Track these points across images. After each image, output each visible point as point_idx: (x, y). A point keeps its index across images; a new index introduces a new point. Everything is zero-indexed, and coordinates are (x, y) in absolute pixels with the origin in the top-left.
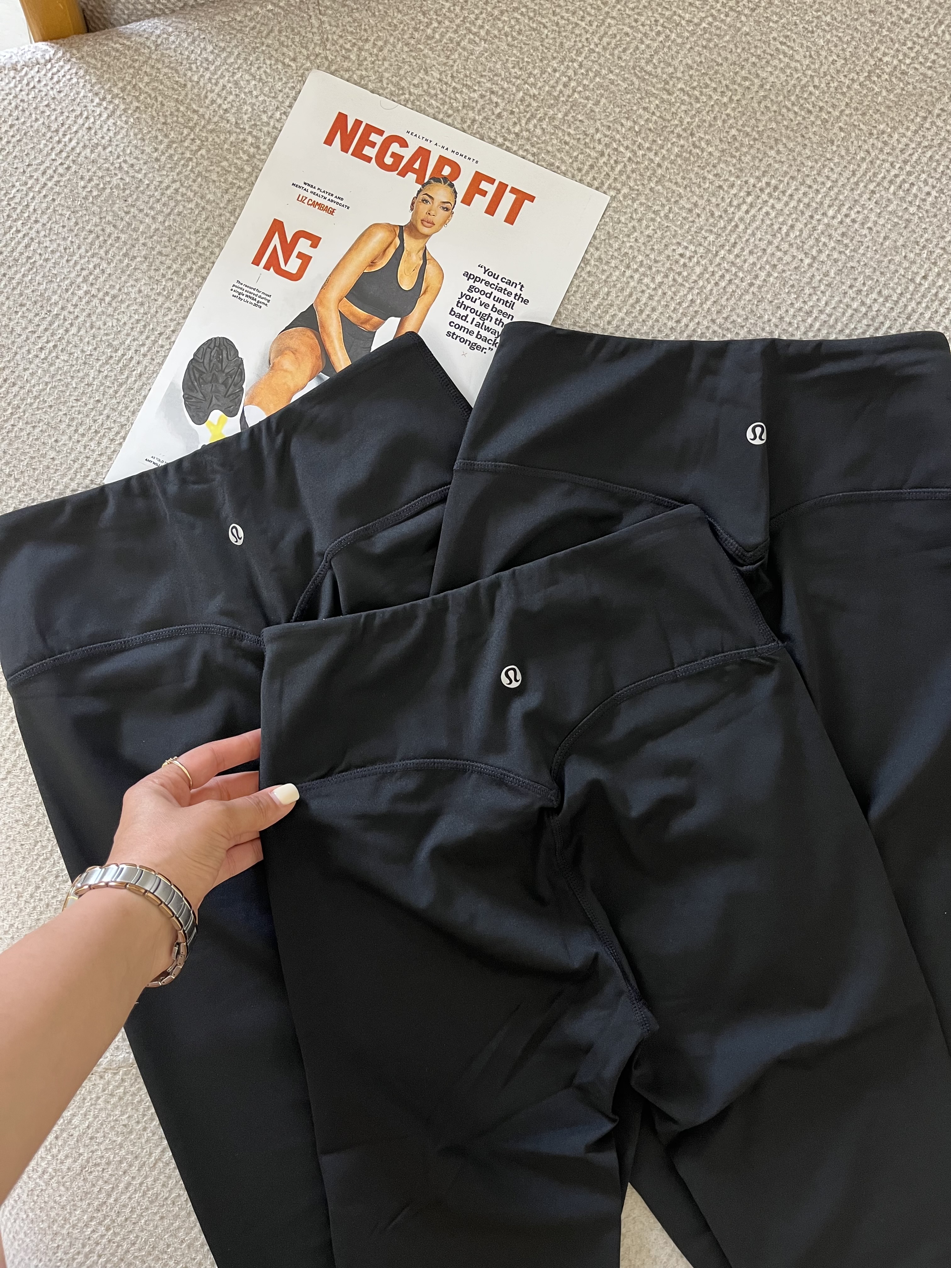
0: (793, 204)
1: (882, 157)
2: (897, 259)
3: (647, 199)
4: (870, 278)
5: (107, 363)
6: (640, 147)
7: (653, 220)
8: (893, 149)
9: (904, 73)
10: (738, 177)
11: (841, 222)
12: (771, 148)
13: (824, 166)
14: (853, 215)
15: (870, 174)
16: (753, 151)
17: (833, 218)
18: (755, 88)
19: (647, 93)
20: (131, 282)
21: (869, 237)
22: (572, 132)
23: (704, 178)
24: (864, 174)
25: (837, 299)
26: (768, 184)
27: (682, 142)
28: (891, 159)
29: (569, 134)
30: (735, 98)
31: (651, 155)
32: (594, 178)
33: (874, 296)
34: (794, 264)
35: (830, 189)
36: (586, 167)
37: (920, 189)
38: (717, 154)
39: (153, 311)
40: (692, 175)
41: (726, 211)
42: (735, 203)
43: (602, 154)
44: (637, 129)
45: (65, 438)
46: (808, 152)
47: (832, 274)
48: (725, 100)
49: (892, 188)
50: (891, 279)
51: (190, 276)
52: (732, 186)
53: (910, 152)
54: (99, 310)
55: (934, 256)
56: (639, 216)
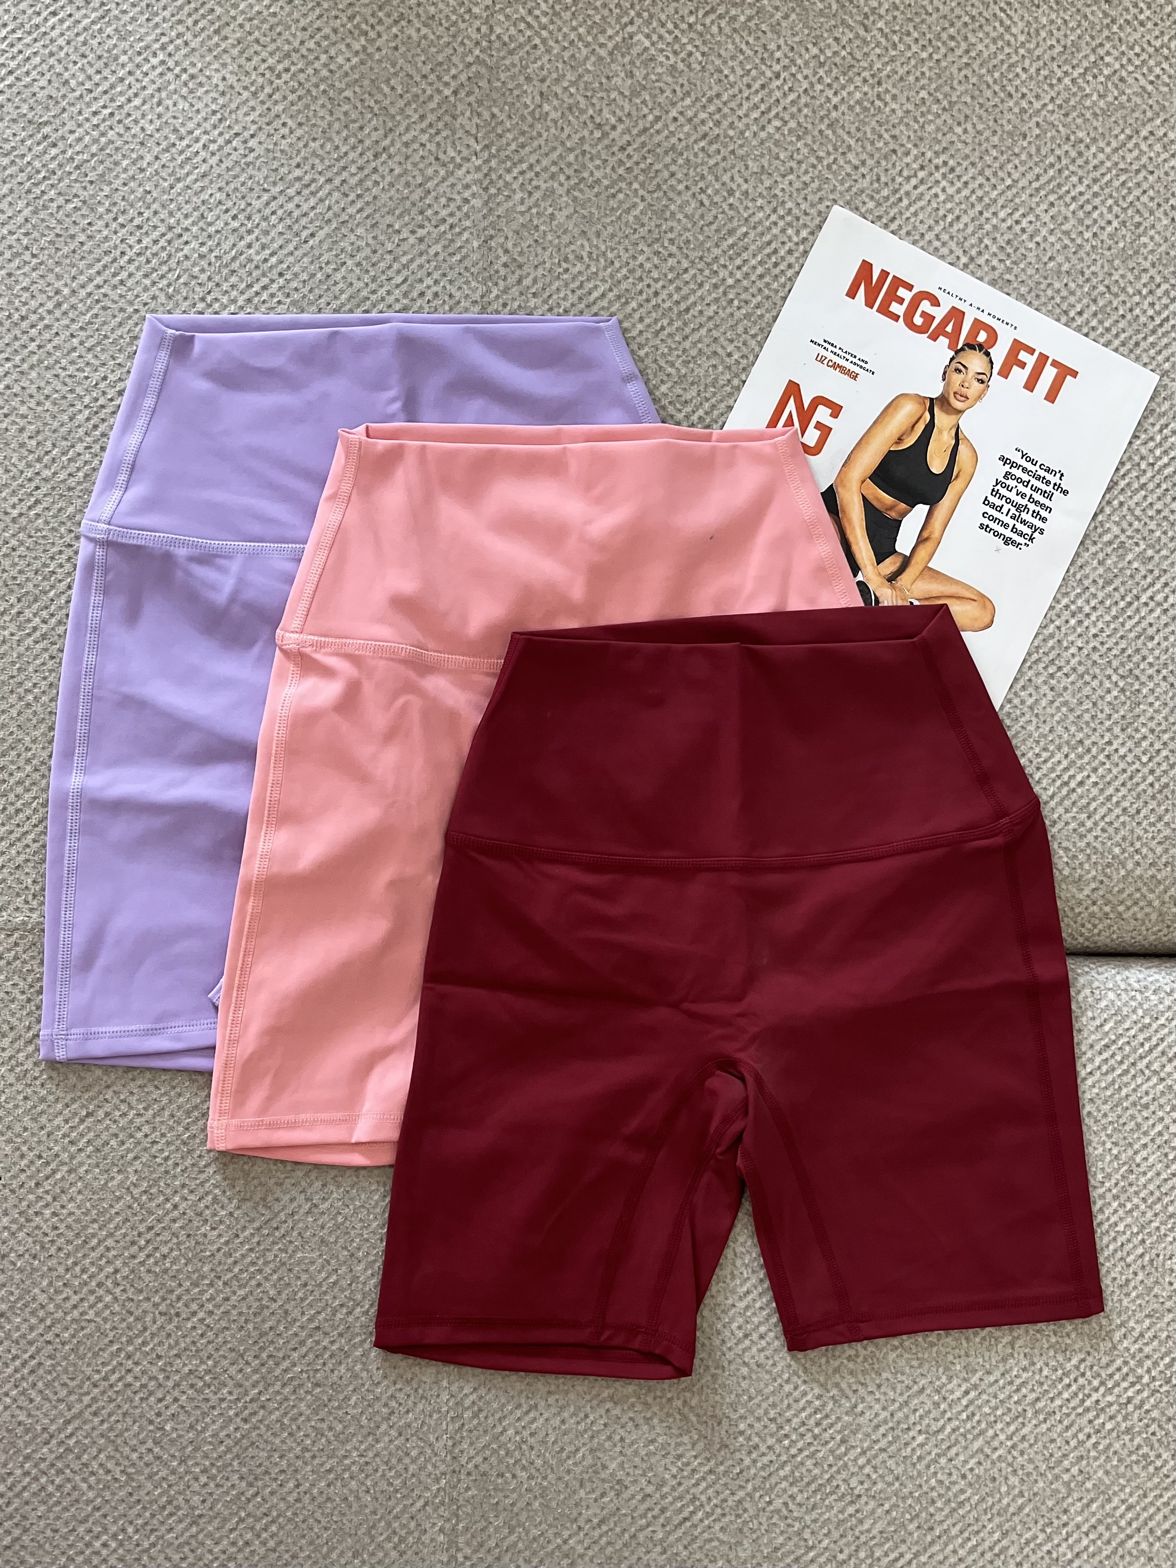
0: (966, 192)
1: (1072, 168)
3: (814, 141)
5: (167, 150)
6: (820, 80)
7: (814, 166)
8: (1087, 162)
10: (916, 145)
11: (1010, 228)
12: (959, 124)
13: (1009, 161)
14: (1024, 223)
15: (1054, 183)
16: (939, 122)
17: (1004, 220)
18: (959, 52)
19: (843, 22)
20: (217, 66)
21: (1034, 253)
22: (751, 40)
23: (880, 136)
24: (1049, 182)
26: (945, 163)
27: (866, 89)
28: (1080, 173)
29: (747, 43)
30: (935, 57)
31: (830, 93)
32: (762, 100)
35: (1009, 187)
36: (757, 86)
37: (1102, 214)
38: (900, 113)
39: (233, 106)
40: (868, 130)
41: (893, 180)
42: (905, 173)
43: (778, 76)
44: (822, 59)
45: (101, 223)
46: (995, 140)
48: (924, 55)
49: (1072, 208)
51: (286, 77)
52: (907, 154)
53: (1103, 170)
54: (172, 87)
55: (1096, 293)
56: (800, 157)
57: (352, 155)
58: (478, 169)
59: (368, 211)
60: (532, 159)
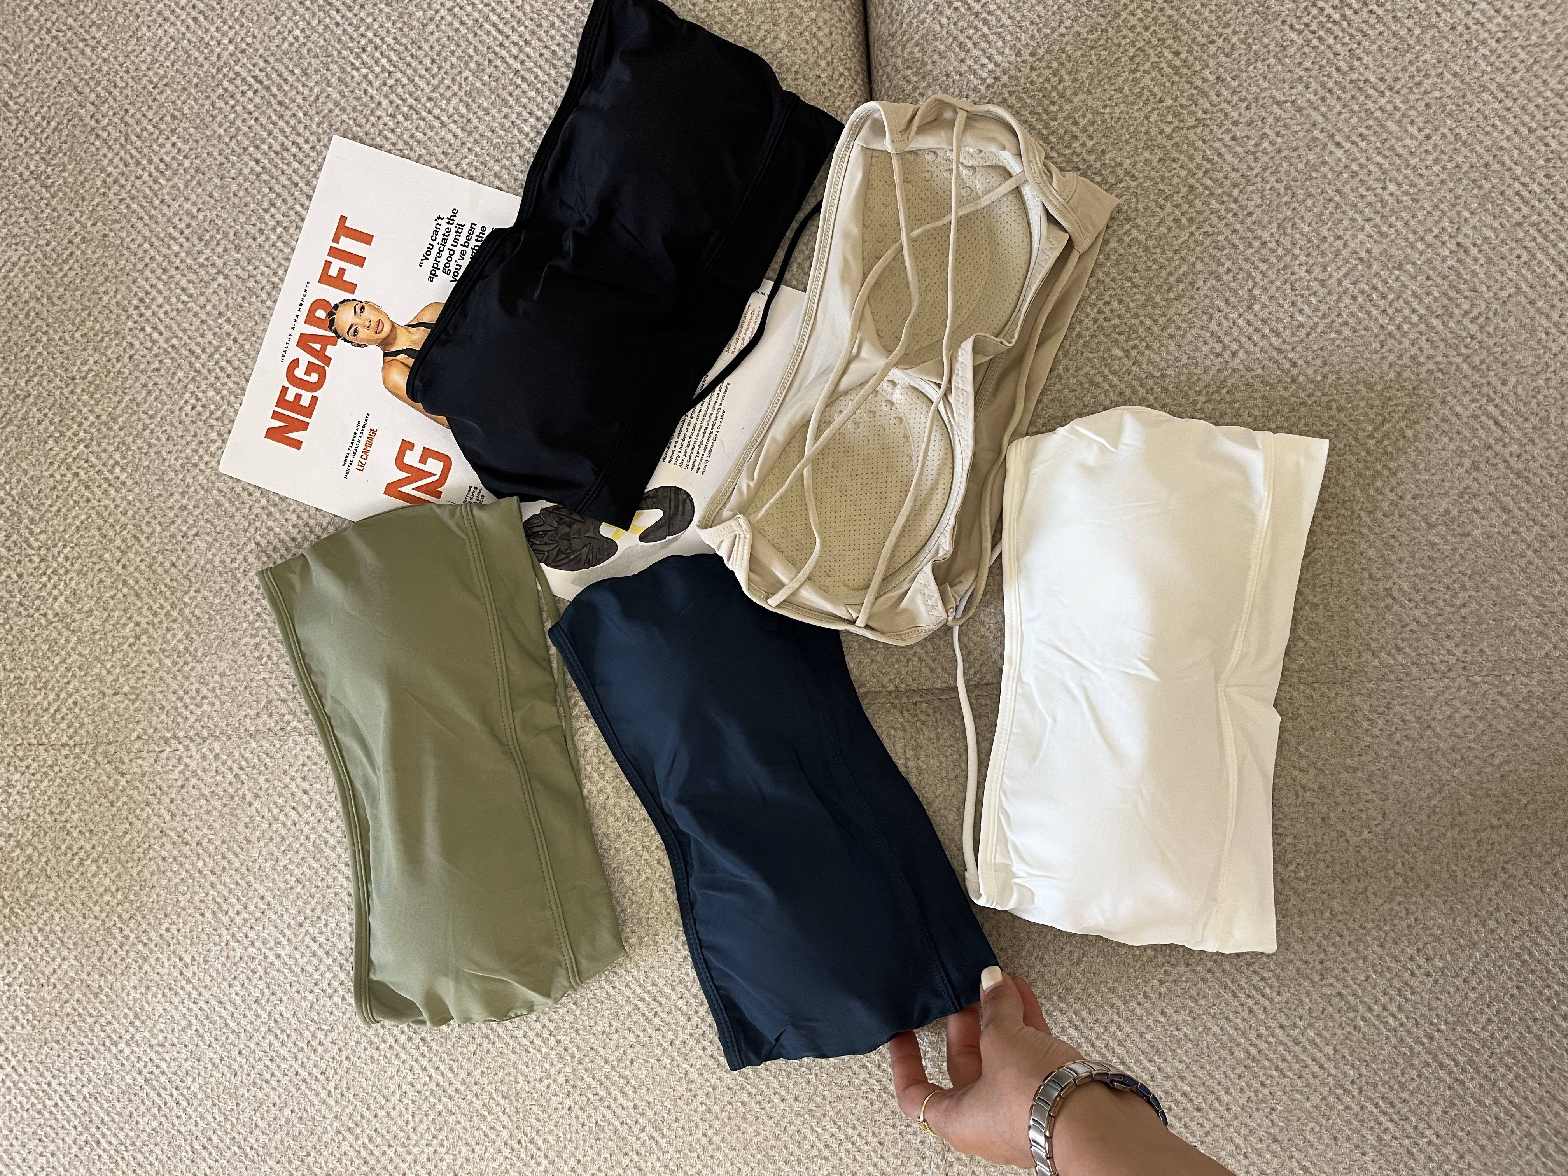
0: (160, 286)
1: (128, 187)
2: (234, 187)
3: (130, 434)
4: (248, 219)
5: (202, 1036)
6: (76, 434)
8: (123, 174)
9: (49, 152)
10: (124, 338)
11: (187, 239)
12: (100, 299)
13: (128, 248)
14: (182, 226)
15: (144, 201)
16: (101, 319)
17: (181, 246)
18: (38, 307)
20: (124, 994)
21: (208, 213)
22: (49, 502)
23: (119, 372)
24: (142, 207)
25: (264, 255)
26: (136, 308)
27: (79, 390)
28: (132, 178)
29: (51, 506)
30: (45, 329)
31: (86, 424)
32: (100, 486)
33: (267, 217)
34: (222, 293)
35: (152, 245)
36: (87, 494)
37: (167, 153)
38: (97, 356)
39: (157, 978)
40: (114, 384)
41: (156, 355)
42: (149, 344)
43: (76, 474)
44: (57, 435)
47: (239, 256)
48: (44, 339)
49: (162, 181)
50: (253, 197)
51: (127, 932)
52: (132, 345)
53: (128, 157)
54: (147, 1034)
55: (237, 149)
56: (145, 446)
57: (188, 866)
58: (187, 748)
59: (236, 848)
60: (172, 697)
